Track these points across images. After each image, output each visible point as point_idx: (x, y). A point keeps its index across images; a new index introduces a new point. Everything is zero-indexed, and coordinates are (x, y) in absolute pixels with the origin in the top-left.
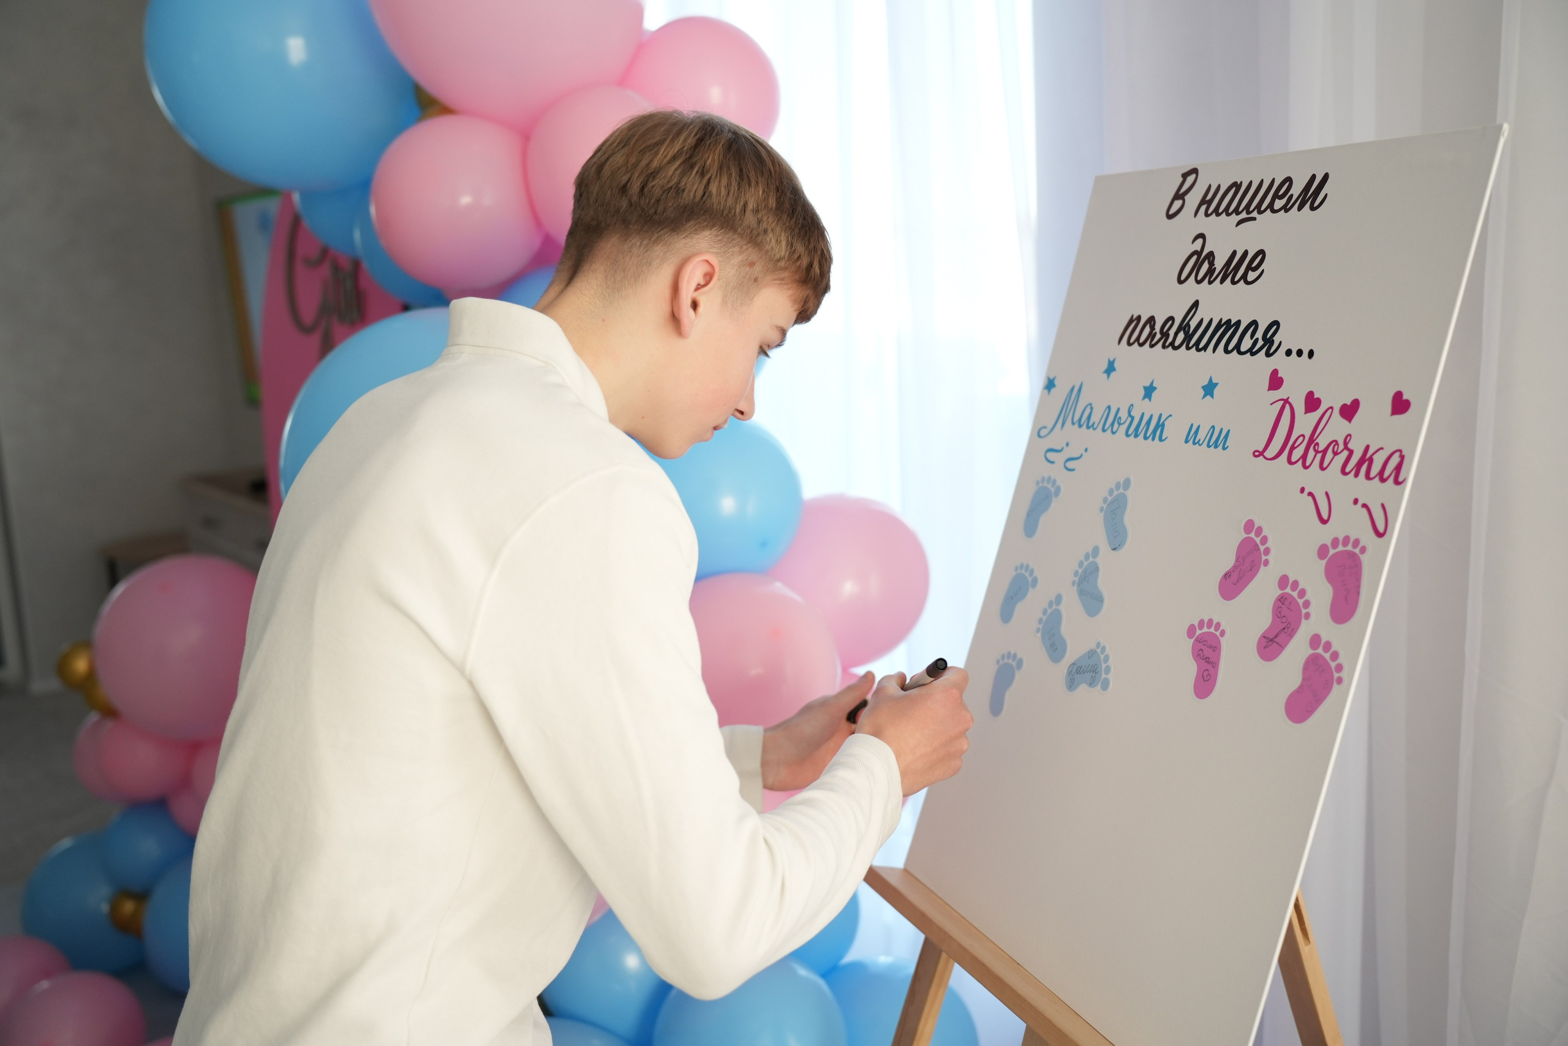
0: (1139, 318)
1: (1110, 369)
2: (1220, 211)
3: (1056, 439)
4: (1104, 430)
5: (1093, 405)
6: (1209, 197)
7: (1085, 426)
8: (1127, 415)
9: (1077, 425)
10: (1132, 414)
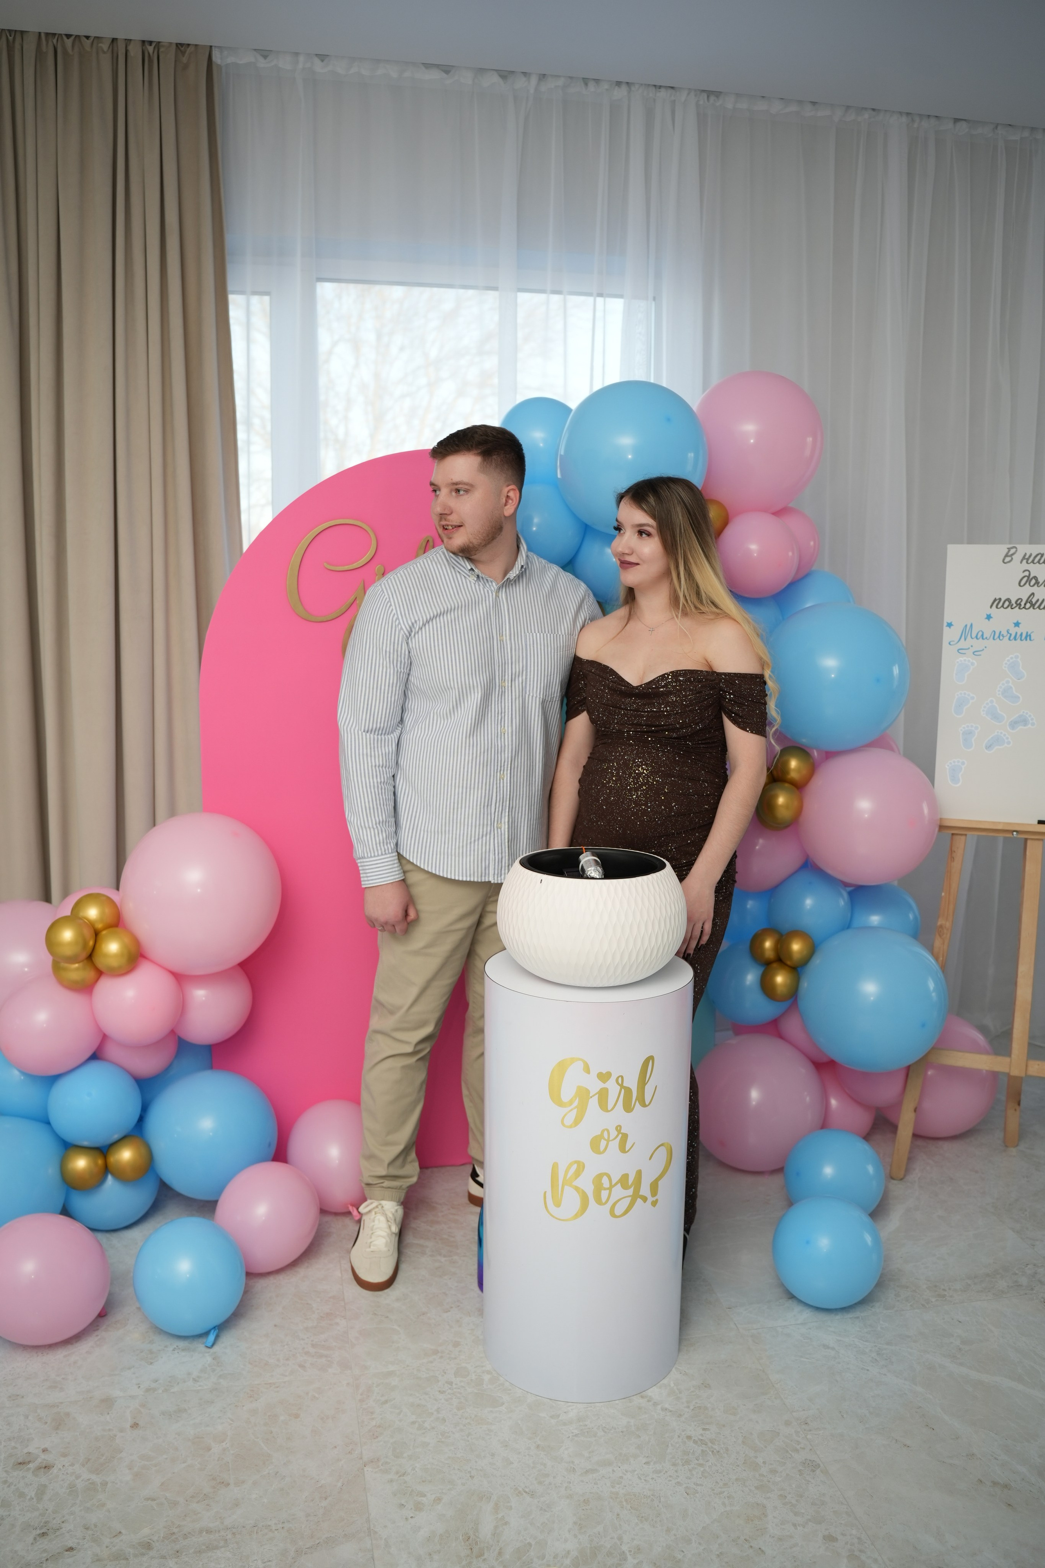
0: (1000, 599)
1: (989, 617)
2: (1035, 561)
3: (963, 644)
4: (994, 639)
5: (983, 631)
6: (1027, 557)
7: (981, 639)
8: (1007, 633)
9: (975, 639)
10: (1010, 632)
